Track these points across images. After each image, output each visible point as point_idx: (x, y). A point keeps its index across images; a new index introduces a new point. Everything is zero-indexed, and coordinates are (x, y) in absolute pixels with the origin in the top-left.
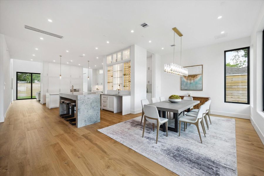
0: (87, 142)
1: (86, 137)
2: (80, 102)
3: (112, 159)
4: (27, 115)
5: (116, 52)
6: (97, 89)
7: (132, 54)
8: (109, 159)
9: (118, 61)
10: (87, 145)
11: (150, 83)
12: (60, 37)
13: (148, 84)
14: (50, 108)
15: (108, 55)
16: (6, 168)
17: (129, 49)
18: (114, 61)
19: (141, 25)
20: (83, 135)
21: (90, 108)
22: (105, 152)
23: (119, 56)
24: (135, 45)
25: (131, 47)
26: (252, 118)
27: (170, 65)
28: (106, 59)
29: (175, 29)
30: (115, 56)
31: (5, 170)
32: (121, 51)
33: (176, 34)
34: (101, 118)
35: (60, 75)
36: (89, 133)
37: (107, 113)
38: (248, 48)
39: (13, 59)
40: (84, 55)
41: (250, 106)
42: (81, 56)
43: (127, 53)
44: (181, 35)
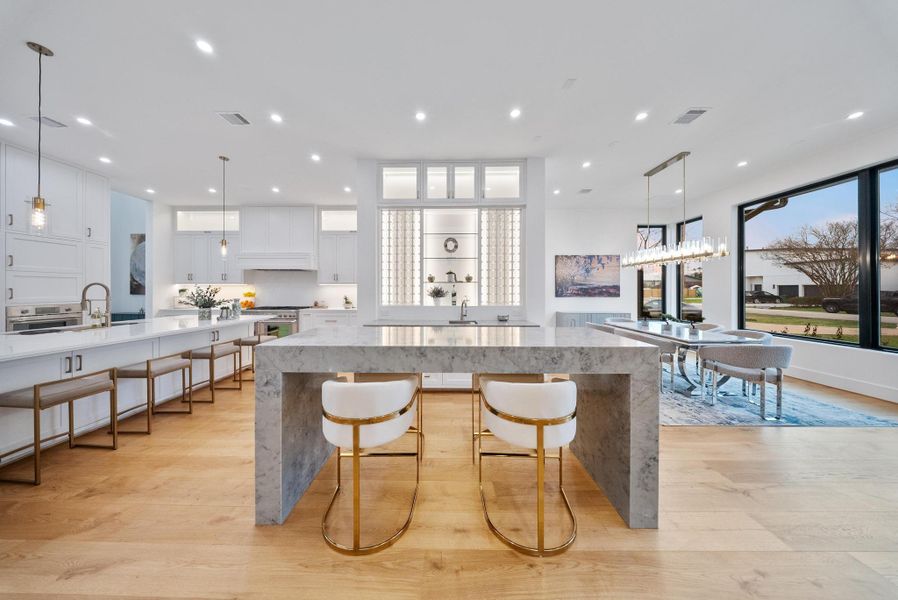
23: (465, 178)
35: (38, 203)
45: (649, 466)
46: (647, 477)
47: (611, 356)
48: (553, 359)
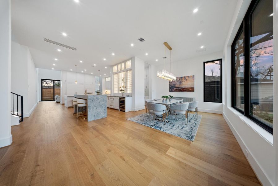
0: (94, 132)
1: (94, 128)
2: (90, 101)
3: (113, 145)
4: (48, 112)
5: (121, 63)
7: (133, 64)
8: (111, 145)
9: (122, 69)
10: (94, 134)
11: (147, 88)
12: (75, 49)
13: (146, 88)
15: (114, 65)
16: (24, 152)
17: (130, 61)
18: (119, 70)
19: (139, 40)
20: (92, 127)
21: (98, 106)
22: (108, 140)
24: (135, 57)
25: (132, 59)
26: (224, 113)
27: (162, 72)
28: (113, 69)
29: (165, 44)
30: (119, 66)
31: (23, 154)
32: (125, 61)
33: (166, 48)
34: (107, 114)
35: (76, 81)
36: (97, 125)
37: (113, 111)
38: (221, 60)
39: (38, 69)
40: (95, 65)
41: (222, 104)
42: (92, 66)
43: (129, 64)
44: (170, 49)
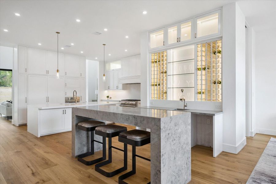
6: (108, 97)
9: (182, 40)
14: (39, 136)
15: (154, 30)
23: (186, 29)
24: (237, 4)
25: (222, 10)
32: (193, 18)
35: (58, 71)
45: (157, 174)
46: (157, 179)
47: (144, 120)
48: (127, 119)
